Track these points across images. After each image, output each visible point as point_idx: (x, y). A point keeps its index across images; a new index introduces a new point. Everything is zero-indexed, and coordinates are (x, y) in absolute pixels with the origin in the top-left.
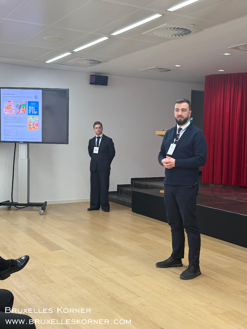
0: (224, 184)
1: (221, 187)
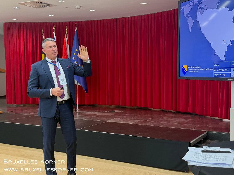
0: (23, 104)
1: (22, 107)
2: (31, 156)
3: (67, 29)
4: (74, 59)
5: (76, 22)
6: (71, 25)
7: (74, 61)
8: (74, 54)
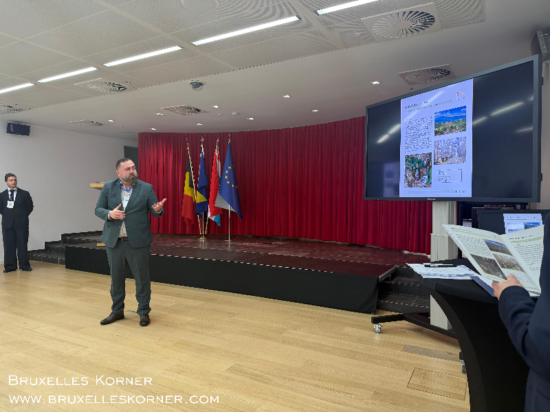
0: (161, 234)
1: (159, 237)
2: (179, 294)
3: (218, 141)
4: (226, 177)
5: (228, 133)
6: (223, 136)
7: (227, 180)
8: (227, 172)
